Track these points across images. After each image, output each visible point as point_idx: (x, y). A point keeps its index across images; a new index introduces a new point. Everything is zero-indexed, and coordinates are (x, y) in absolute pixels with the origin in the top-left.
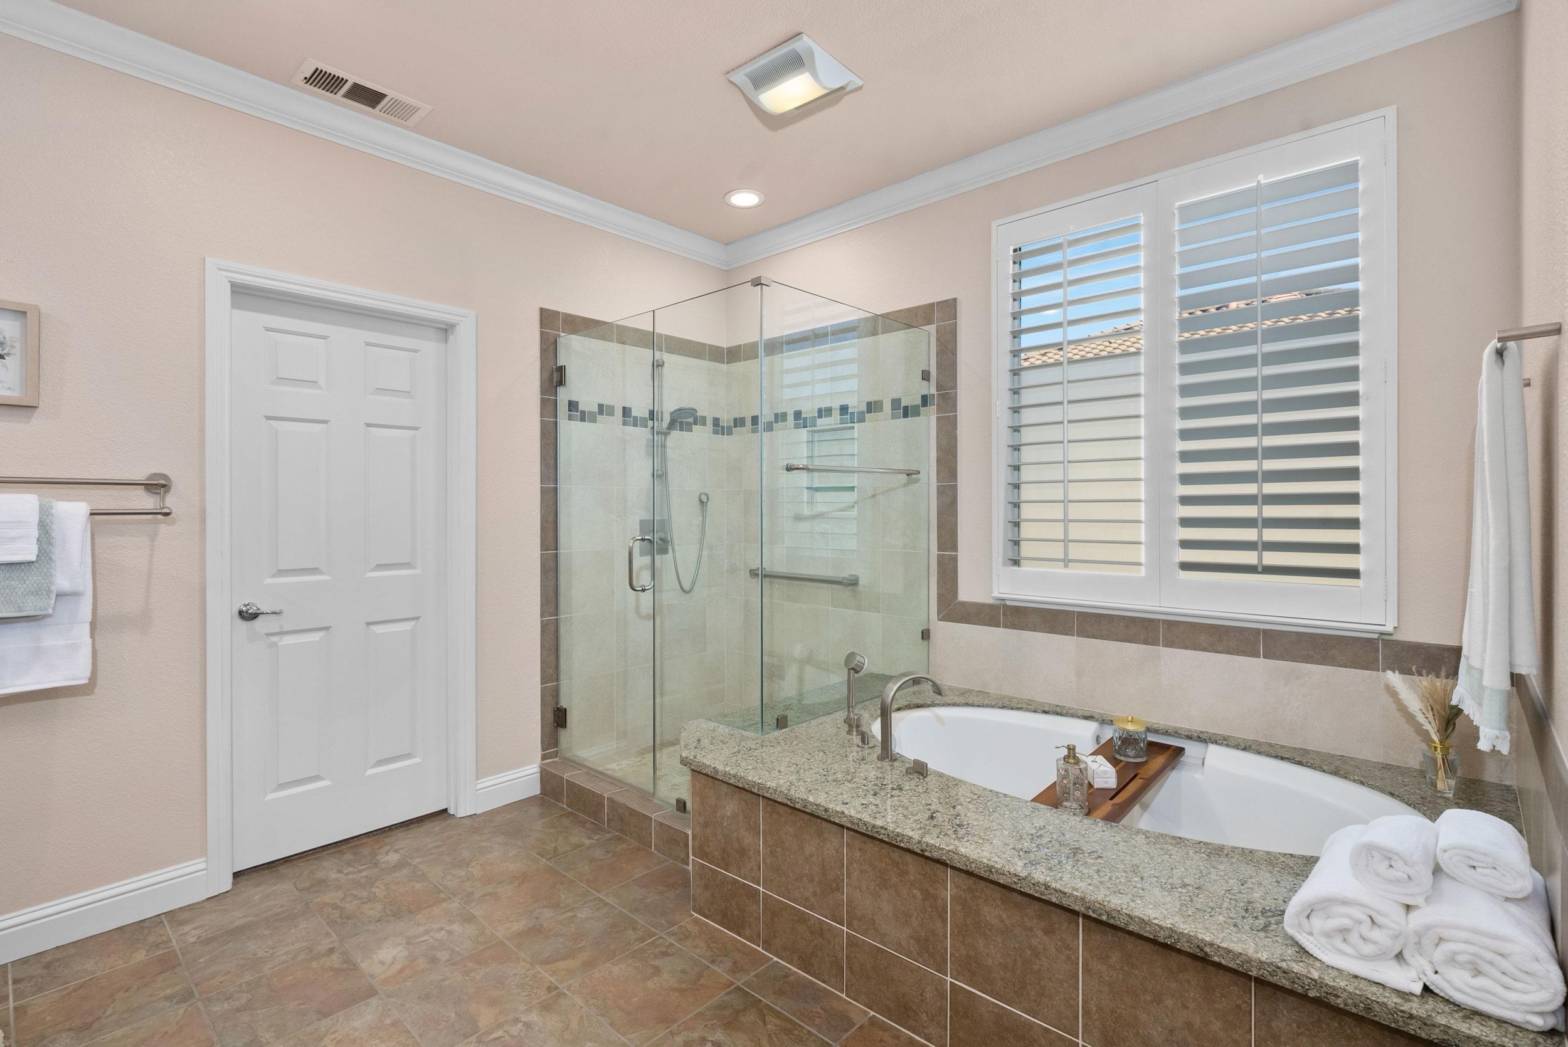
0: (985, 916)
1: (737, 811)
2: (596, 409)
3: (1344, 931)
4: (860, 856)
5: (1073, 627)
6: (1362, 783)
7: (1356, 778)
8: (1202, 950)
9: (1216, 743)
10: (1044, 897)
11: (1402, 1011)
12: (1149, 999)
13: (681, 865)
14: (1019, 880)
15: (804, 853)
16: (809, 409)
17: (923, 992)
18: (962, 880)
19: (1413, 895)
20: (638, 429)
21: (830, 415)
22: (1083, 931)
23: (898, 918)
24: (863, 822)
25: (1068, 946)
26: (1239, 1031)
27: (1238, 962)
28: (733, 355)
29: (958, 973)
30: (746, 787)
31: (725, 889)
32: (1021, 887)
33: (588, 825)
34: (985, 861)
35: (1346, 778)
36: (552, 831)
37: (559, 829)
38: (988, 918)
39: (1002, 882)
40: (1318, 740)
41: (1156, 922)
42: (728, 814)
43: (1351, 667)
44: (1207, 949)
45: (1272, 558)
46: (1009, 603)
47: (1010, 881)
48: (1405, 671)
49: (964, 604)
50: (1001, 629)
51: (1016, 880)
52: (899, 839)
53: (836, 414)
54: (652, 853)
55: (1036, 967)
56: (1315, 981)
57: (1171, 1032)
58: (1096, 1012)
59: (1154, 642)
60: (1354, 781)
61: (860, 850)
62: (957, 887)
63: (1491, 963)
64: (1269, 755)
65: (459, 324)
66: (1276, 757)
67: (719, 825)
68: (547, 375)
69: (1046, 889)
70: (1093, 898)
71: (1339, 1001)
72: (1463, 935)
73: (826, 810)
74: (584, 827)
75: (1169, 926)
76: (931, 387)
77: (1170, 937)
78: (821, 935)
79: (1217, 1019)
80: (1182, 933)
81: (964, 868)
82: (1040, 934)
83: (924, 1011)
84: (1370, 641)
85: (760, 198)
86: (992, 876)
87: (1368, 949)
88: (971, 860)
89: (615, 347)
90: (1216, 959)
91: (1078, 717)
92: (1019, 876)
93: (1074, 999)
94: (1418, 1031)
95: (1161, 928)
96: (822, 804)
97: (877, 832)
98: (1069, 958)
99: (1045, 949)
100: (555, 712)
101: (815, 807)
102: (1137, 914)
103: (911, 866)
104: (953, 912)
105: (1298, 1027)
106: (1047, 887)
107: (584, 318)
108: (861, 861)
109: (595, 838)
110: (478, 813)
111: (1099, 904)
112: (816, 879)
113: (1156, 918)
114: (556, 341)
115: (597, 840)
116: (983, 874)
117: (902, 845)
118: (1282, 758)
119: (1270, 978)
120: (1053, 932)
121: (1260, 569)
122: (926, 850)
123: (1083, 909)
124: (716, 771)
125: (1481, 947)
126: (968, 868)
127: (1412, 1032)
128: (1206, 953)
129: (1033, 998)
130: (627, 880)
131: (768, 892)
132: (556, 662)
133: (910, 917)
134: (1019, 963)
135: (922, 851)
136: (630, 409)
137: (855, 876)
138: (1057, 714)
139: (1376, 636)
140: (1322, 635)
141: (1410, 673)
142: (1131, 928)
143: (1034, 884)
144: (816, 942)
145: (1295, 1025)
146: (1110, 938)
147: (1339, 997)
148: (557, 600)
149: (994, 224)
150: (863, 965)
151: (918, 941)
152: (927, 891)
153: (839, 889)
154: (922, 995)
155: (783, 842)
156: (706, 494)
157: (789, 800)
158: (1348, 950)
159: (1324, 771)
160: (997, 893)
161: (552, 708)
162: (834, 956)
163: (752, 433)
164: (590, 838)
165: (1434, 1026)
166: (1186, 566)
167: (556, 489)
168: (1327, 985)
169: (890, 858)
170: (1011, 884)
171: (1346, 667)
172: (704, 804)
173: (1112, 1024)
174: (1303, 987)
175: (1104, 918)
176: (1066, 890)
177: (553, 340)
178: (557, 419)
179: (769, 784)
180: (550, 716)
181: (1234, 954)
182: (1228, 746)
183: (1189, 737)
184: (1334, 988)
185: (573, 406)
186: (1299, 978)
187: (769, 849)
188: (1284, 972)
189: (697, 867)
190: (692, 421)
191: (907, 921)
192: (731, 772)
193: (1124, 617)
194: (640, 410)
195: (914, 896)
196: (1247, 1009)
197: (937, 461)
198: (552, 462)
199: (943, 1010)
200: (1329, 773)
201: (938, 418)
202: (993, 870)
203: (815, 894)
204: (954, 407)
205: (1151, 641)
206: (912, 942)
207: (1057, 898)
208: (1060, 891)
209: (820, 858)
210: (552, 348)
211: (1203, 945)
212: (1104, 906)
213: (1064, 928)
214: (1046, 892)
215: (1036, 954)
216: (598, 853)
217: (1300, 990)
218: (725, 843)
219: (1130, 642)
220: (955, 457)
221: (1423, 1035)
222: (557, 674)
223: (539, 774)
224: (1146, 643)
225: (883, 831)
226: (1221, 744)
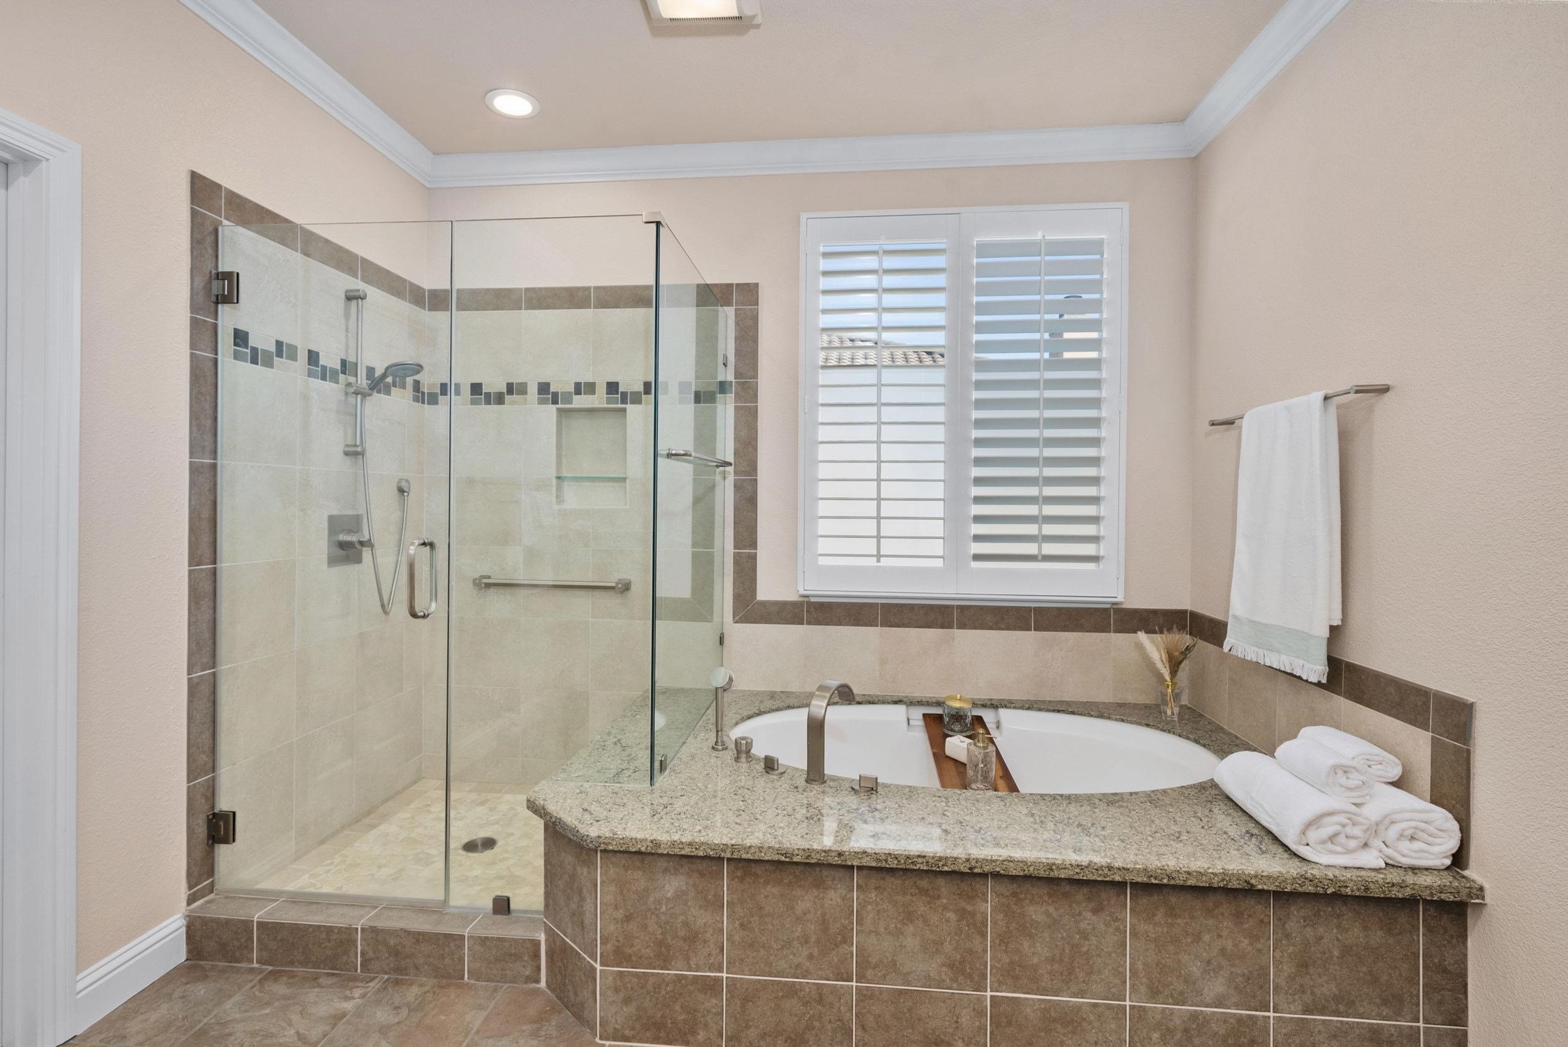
0: (1031, 916)
1: (684, 888)
2: (272, 348)
3: (1332, 838)
4: (876, 896)
5: (877, 618)
6: (1123, 721)
7: (1118, 717)
8: (1248, 883)
9: (1006, 707)
10: (1107, 879)
11: (1388, 883)
12: (1190, 941)
13: (525, 986)
14: (1082, 869)
15: (794, 913)
16: (562, 384)
17: (958, 1018)
18: (1006, 888)
19: (1363, 796)
20: (328, 385)
21: (593, 393)
22: (1131, 899)
23: (927, 949)
24: (893, 856)
25: (1117, 918)
26: (1262, 941)
27: (1277, 884)
28: (437, 300)
29: (1000, 983)
30: (711, 853)
31: (663, 993)
32: (1083, 876)
33: (323, 981)
34: (1044, 861)
35: (1109, 718)
36: (267, 1011)
37: (277, 1004)
38: (1034, 916)
39: (1063, 876)
40: (1071, 692)
41: (1210, 871)
42: (669, 895)
43: (1094, 632)
44: (1253, 881)
45: (1049, 549)
46: (813, 600)
47: (1071, 873)
48: (1149, 631)
49: (763, 604)
50: (805, 627)
51: (1078, 870)
52: (941, 864)
53: (601, 389)
54: (468, 984)
55: (1084, 949)
56: (1332, 880)
57: (1209, 962)
58: (1143, 969)
59: (949, 626)
60: (1116, 720)
61: (876, 888)
62: (998, 896)
63: (1423, 831)
64: (1048, 710)
65: (47, 160)
66: (1054, 711)
67: (652, 913)
68: (200, 282)
69: (1109, 870)
70: (1154, 866)
71: (1348, 890)
72: (1407, 815)
73: (840, 855)
74: (320, 986)
75: (1221, 871)
76: (728, 373)
77: (1223, 880)
78: (820, 1000)
79: (1245, 938)
80: (1232, 874)
81: (1021, 874)
82: (1089, 915)
83: (959, 1038)
84: (1106, 610)
85: (533, 109)
86: (1052, 873)
87: (1353, 844)
88: (1029, 864)
89: (296, 257)
90: (1260, 887)
91: (889, 703)
92: (1082, 866)
93: (1122, 966)
94: (1397, 894)
95: (1215, 874)
96: (833, 849)
97: (912, 863)
98: (1117, 929)
99: (1094, 928)
100: (209, 821)
101: (823, 854)
102: (1194, 869)
103: (944, 889)
104: (994, 923)
105: (1305, 921)
106: (1110, 868)
107: (256, 206)
108: (878, 900)
109: (357, 995)
110: (78, 1033)
111: (1161, 869)
112: (813, 939)
113: (1209, 868)
114: (216, 231)
115: (363, 996)
116: (1042, 874)
117: (946, 869)
118: (1058, 711)
119: (1300, 889)
120: (1102, 909)
121: (1040, 558)
122: (975, 867)
123: (1145, 879)
124: (656, 843)
125: (1418, 821)
126: (1026, 872)
127: (1394, 896)
128: (1252, 885)
129: (1081, 980)
130: (466, 1036)
131: (736, 976)
132: (211, 741)
133: (942, 944)
134: (1067, 951)
135: (970, 869)
136: (317, 354)
137: (868, 920)
138: (870, 703)
139: (1109, 606)
140: (1074, 608)
141: (1154, 632)
142: (1189, 883)
143: (1097, 870)
144: (811, 1012)
145: (1302, 921)
146: (1156, 898)
147: (1347, 887)
148: (214, 643)
149: (804, 216)
150: (880, 1016)
151: (951, 966)
152: (964, 909)
153: (846, 940)
154: (957, 1022)
155: (761, 908)
156: (407, 481)
157: (782, 855)
158: (1339, 849)
159: (1092, 716)
160: (1043, 890)
161: (204, 816)
162: (839, 1020)
163: (471, 404)
164: (347, 998)
165: (1407, 886)
166: (977, 557)
167: (214, 467)
168: (1340, 881)
169: (917, 888)
170: (1073, 875)
171: (1090, 632)
172: (625, 892)
173: (1158, 976)
174: (1323, 888)
175: (1165, 881)
176: (1129, 866)
177: (211, 229)
178: (216, 354)
179: (748, 843)
180: (202, 830)
181: (1274, 878)
182: (1015, 708)
183: (984, 706)
184: (1344, 881)
185: (240, 337)
186: (1321, 882)
187: (737, 923)
188: (1311, 881)
189: (610, 978)
190: (391, 382)
191: (937, 949)
192: (683, 840)
193: (923, 606)
194: (330, 359)
195: (948, 921)
196: (1268, 921)
197: (735, 453)
198: (208, 423)
199: (982, 1029)
200: (1096, 717)
201: (736, 408)
202: (1054, 867)
203: (810, 957)
204: (755, 397)
205: (946, 625)
206: (944, 969)
207: (1120, 876)
208: (1124, 868)
209: (819, 913)
210: (210, 239)
211: (1249, 878)
212: (1166, 870)
213: (1113, 902)
214: (1109, 874)
215: (1085, 936)
216: (383, 1015)
217: (1321, 891)
218: (662, 934)
219: (929, 627)
220: (755, 449)
221: (1400, 896)
222: (214, 761)
223: (184, 929)
224: (942, 627)
225: (920, 860)
226: (1009, 708)
